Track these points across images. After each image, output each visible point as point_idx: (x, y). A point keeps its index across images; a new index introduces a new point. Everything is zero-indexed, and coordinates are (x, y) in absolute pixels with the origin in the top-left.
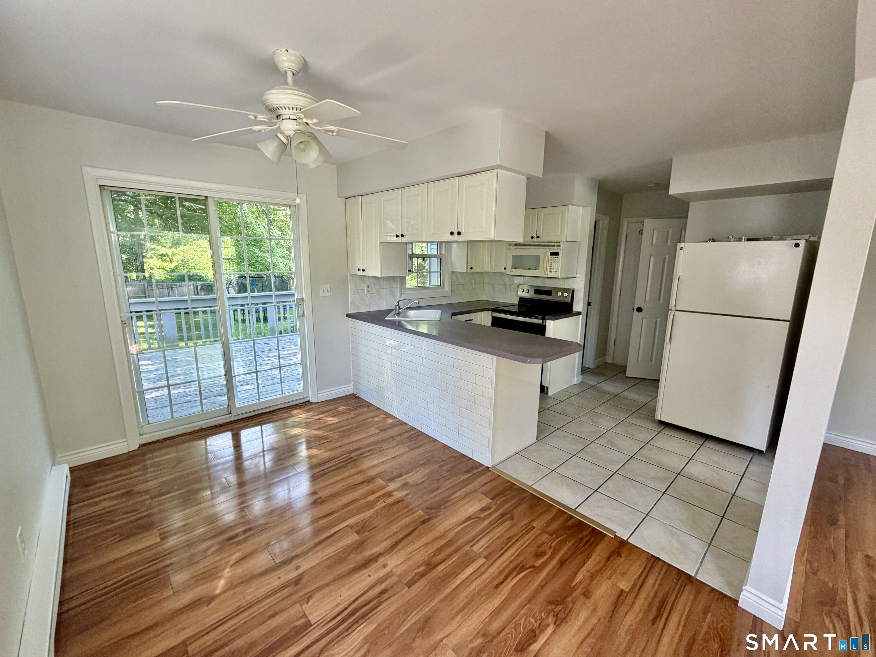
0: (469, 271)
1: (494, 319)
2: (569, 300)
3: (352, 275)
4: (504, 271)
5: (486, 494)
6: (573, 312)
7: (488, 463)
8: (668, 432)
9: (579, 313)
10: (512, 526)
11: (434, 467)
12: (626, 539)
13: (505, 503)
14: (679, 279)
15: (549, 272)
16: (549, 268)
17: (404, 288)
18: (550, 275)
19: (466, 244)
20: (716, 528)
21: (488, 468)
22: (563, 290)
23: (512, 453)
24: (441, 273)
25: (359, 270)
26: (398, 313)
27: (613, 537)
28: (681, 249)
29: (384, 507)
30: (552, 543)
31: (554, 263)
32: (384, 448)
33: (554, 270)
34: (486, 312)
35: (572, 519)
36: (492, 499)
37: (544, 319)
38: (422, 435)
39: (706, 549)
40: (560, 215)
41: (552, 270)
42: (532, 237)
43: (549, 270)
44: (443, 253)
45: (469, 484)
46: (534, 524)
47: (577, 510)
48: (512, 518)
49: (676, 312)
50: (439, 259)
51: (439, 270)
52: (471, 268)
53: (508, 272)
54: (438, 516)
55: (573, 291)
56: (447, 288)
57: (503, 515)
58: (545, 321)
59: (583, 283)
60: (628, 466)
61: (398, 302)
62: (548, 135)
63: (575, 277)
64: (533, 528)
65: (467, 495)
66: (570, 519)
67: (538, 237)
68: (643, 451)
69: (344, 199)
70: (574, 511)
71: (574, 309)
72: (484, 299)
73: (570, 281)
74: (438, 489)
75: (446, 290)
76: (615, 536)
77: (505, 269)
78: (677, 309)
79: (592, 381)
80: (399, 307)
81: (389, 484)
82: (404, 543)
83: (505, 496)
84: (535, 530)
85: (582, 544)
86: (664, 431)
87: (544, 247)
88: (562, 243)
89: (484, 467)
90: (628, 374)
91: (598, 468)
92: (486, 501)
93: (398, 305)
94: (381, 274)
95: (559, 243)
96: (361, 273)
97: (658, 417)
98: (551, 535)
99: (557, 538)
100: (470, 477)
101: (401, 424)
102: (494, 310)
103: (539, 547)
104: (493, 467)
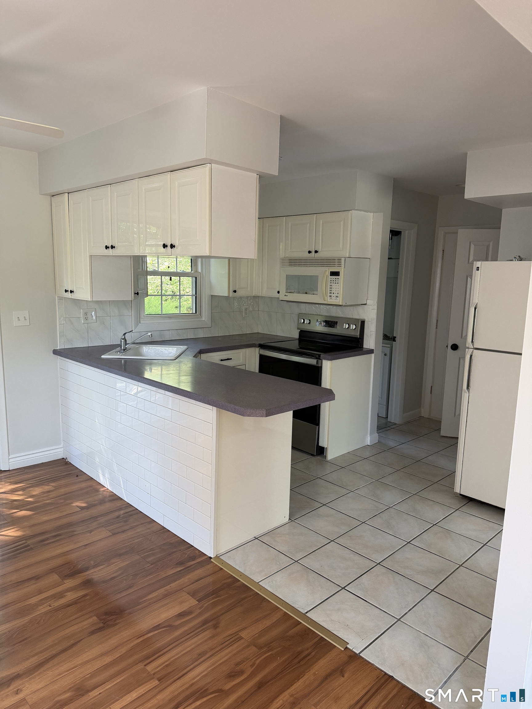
0: (232, 294)
1: (262, 357)
2: (358, 334)
3: (61, 298)
4: (277, 295)
5: (193, 594)
6: (364, 350)
7: (210, 553)
8: (470, 509)
9: (371, 351)
10: (213, 637)
11: (137, 557)
12: (358, 652)
13: (214, 605)
14: (475, 309)
15: (329, 298)
16: (329, 292)
17: (142, 316)
18: (330, 301)
19: (227, 260)
20: (483, 636)
21: (211, 558)
22: (350, 321)
23: (250, 537)
24: (196, 297)
25: (66, 291)
26: (124, 350)
27: (343, 649)
28: (478, 269)
29: (46, 613)
30: (256, 660)
31: (334, 286)
32: (76, 533)
33: (335, 295)
34: (252, 349)
35: (299, 626)
36: (199, 601)
37: (318, 358)
38: (137, 513)
39: (459, 664)
40: (342, 223)
41: (332, 295)
42: (310, 252)
43: (329, 295)
44: (200, 270)
45: (175, 581)
46: (243, 634)
47: (307, 614)
48: (215, 627)
49: (475, 351)
50: (194, 278)
51: (194, 293)
52: (235, 291)
53: (282, 297)
54: (116, 624)
55: (363, 323)
56: (205, 316)
57: (205, 622)
58: (320, 361)
59: (375, 311)
60: (397, 556)
61: (125, 334)
62: (284, 122)
63: (365, 304)
64: (241, 638)
65: (166, 596)
66: (296, 626)
67: (316, 252)
68: (425, 536)
69: (49, 197)
70: (304, 616)
71: (365, 346)
72: (260, 332)
73: (360, 309)
74: (130, 587)
75: (204, 319)
76: (346, 648)
77: (278, 292)
78: (475, 347)
79: (392, 441)
80: (126, 341)
81: (65, 582)
82: (56, 660)
83: (219, 596)
84: (242, 641)
85: (296, 661)
86: (464, 509)
87: (322, 265)
88: (343, 260)
89: (206, 557)
90: (443, 433)
91: (357, 557)
92: (191, 602)
93: (125, 339)
94: (92, 296)
95: (340, 260)
96: (69, 295)
97: (457, 490)
98: (260, 648)
99: (268, 651)
100: (180, 571)
101: (114, 500)
102: (262, 346)
103: (237, 664)
104: (217, 557)
